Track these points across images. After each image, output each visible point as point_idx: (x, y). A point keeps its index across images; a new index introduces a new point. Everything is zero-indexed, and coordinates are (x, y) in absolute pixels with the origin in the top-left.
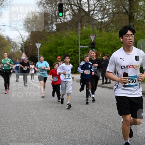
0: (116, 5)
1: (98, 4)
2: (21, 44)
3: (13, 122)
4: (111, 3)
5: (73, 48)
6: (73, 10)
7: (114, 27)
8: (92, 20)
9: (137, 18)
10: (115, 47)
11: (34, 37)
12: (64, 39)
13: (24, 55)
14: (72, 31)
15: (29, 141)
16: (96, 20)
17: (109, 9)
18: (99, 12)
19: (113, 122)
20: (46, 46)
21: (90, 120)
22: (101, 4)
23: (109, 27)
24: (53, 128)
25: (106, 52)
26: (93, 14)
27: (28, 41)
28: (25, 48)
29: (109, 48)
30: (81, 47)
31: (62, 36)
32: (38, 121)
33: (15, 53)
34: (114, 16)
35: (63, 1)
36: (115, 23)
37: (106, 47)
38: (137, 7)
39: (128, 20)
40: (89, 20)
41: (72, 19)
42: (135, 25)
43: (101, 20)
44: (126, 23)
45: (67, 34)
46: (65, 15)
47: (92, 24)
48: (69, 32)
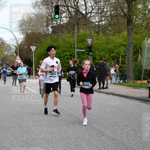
0: (114, 8)
1: (96, 6)
2: (15, 47)
3: (6, 128)
4: (109, 6)
5: (69, 52)
6: (70, 12)
7: (112, 31)
8: (89, 22)
9: (136, 21)
10: (113, 51)
11: (29, 40)
12: (60, 42)
13: (18, 57)
14: (68, 34)
15: (23, 147)
16: (93, 22)
17: (107, 12)
18: (96, 14)
19: (110, 128)
20: (41, 49)
22: (99, 7)
23: (107, 31)
24: (47, 134)
25: (104, 57)
26: (90, 16)
28: (19, 50)
29: (106, 51)
30: (77, 50)
31: (57, 38)
33: (8, 56)
34: (111, 18)
35: (59, 3)
36: (113, 26)
37: (103, 50)
38: (136, 10)
39: (127, 23)
40: (87, 22)
41: (69, 22)
42: (133, 29)
43: (98, 23)
44: (124, 26)
45: (64, 36)
46: (62, 17)
47: (89, 27)
48: (65, 34)
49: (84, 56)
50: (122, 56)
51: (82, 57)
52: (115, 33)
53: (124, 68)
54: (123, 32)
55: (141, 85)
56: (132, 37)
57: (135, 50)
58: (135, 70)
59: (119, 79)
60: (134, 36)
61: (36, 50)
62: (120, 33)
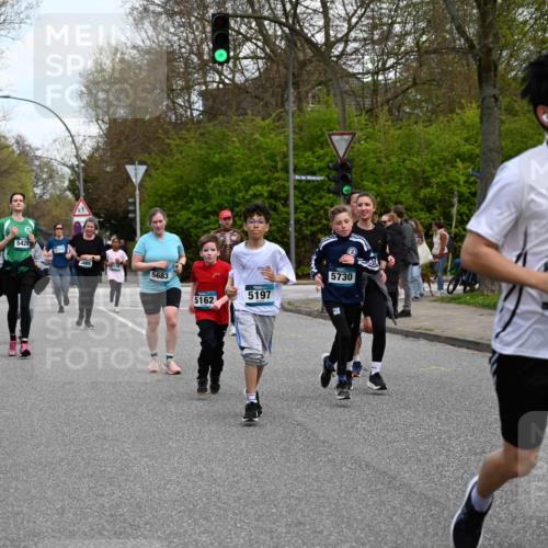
0: (429, 22)
1: (363, 15)
2: (72, 167)
3: (41, 464)
4: (409, 14)
5: (268, 183)
6: (267, 40)
7: (424, 104)
8: (339, 75)
9: (509, 67)
10: (427, 177)
11: (119, 142)
12: (235, 149)
13: (81, 205)
14: (263, 119)
15: (101, 534)
16: (354, 75)
17: (403, 35)
18: (366, 44)
19: (420, 461)
20: (163, 174)
21: (330, 456)
22: (373, 18)
23: (406, 105)
24: (190, 485)
25: (394, 199)
26: (343, 53)
27: (96, 155)
28: (85, 181)
29: (403, 181)
30: (297, 177)
31: (224, 135)
32: (135, 459)
33: (46, 201)
34: (419, 60)
35: (229, 5)
36: (426, 86)
37: (393, 177)
38: (509, 28)
39: (476, 77)
40: (330, 76)
41: (264, 75)
42: (501, 97)
43: (373, 76)
44: (467, 88)
45: (246, 128)
46: (239, 59)
47: (338, 93)
48: (253, 120)
49: (321, 198)
50: (461, 196)
51: (315, 203)
52: (433, 112)
54: (462, 108)
56: (497, 126)
59: (450, 282)
60: (503, 122)
61: (147, 178)
62: (452, 111)
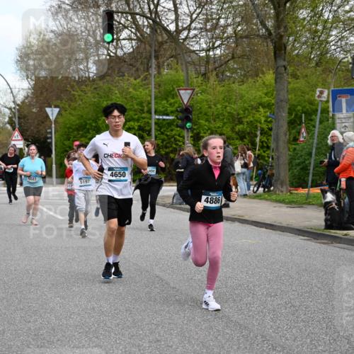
0: (242, 18)
1: (200, 13)
2: (10, 109)
4: (230, 13)
5: (138, 120)
6: (138, 28)
7: (239, 71)
8: (184, 52)
9: (294, 48)
10: (241, 118)
11: (42, 93)
12: (117, 98)
13: (17, 133)
14: (135, 79)
15: (29, 347)
16: (194, 51)
17: (226, 26)
18: (201, 32)
19: (235, 300)
20: (70, 114)
21: (177, 297)
22: (207, 15)
23: (227, 71)
24: (87, 315)
25: (219, 132)
26: (187, 37)
28: (19, 118)
29: (225, 120)
30: (157, 117)
31: (110, 89)
32: (51, 298)
34: (236, 42)
35: (113, 5)
36: (240, 59)
37: (218, 118)
38: (294, 23)
39: (273, 54)
40: (178, 51)
41: (136, 51)
42: (288, 67)
43: (206, 52)
44: (266, 61)
45: (124, 85)
46: (119, 40)
47: (184, 63)
48: (128, 80)
49: (172, 130)
50: (262, 130)
51: (168, 133)
52: (245, 76)
53: (267, 159)
54: (263, 73)
55: (306, 200)
56: (286, 85)
57: (293, 117)
58: (294, 164)
59: (255, 186)
60: (289, 83)
61: (59, 117)
62: (257, 76)
